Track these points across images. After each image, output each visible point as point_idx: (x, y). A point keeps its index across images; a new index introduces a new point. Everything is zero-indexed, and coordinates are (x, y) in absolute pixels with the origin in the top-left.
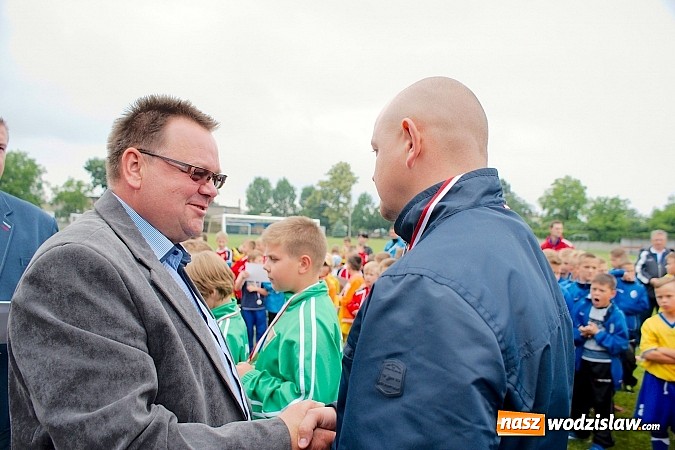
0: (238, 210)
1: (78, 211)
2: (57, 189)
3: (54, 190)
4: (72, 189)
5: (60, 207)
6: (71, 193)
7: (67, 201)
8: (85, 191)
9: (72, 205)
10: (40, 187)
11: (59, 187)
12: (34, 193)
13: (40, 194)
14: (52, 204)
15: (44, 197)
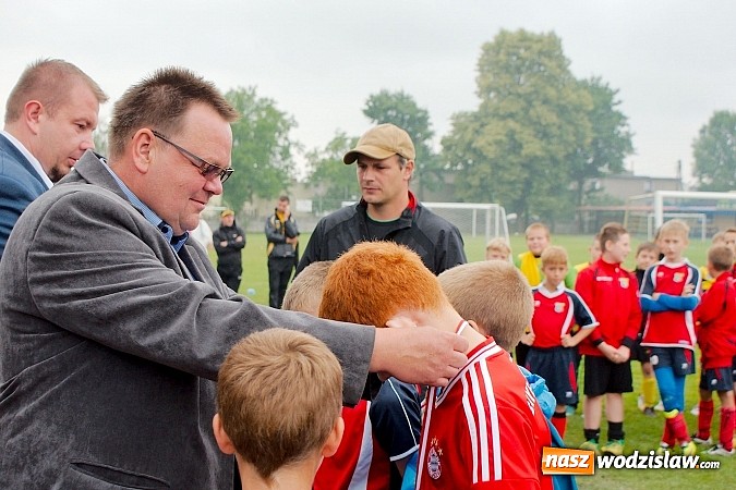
0: (676, 183)
2: (314, 155)
5: (322, 190)
7: (334, 180)
9: (343, 185)
10: (286, 153)
11: (318, 151)
12: (276, 165)
13: (287, 167)
14: (307, 186)
15: (293, 172)
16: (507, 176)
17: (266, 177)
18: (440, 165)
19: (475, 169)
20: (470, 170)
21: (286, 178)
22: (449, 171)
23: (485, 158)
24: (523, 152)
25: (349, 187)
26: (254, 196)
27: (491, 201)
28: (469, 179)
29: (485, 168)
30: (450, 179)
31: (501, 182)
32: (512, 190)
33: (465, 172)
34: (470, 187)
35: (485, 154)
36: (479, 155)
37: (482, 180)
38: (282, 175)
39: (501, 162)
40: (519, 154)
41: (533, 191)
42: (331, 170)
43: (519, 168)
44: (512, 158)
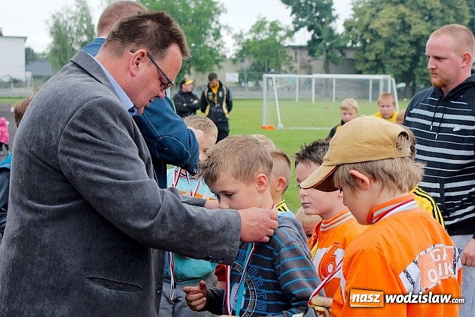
1: (273, 70)
2: (241, 36)
3: (238, 37)
4: (263, 36)
5: (247, 64)
6: (262, 41)
7: (256, 56)
8: (283, 38)
9: (263, 60)
10: (217, 35)
11: (244, 32)
12: (209, 45)
13: (219, 46)
14: (234, 61)
15: (223, 50)
16: (398, 52)
17: (201, 55)
18: (342, 44)
19: (371, 47)
20: (368, 47)
21: (218, 55)
22: (351, 48)
23: (380, 37)
24: (413, 32)
25: (268, 62)
26: (192, 70)
27: (384, 73)
28: (367, 54)
29: (380, 45)
30: (350, 55)
31: (393, 57)
32: (403, 63)
33: (363, 49)
34: (367, 61)
35: (380, 34)
36: (376, 36)
37: (377, 55)
38: (215, 52)
39: (393, 40)
40: (408, 33)
41: (420, 64)
42: (253, 48)
43: (408, 45)
44: (402, 37)
